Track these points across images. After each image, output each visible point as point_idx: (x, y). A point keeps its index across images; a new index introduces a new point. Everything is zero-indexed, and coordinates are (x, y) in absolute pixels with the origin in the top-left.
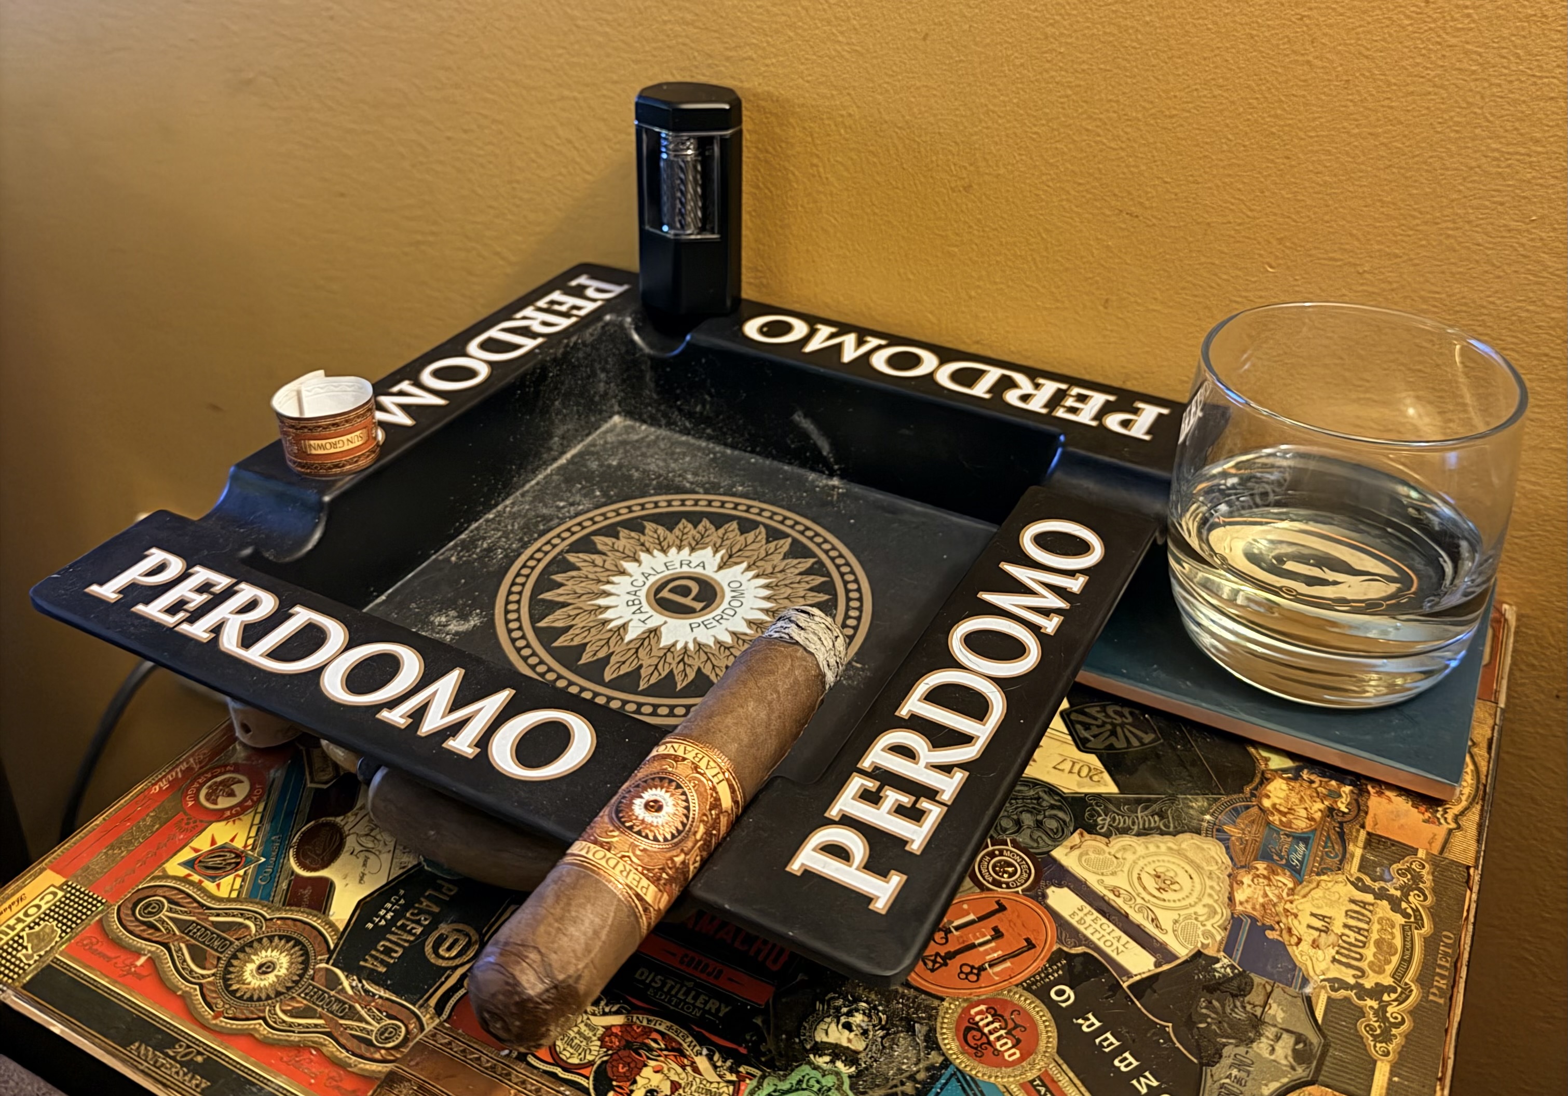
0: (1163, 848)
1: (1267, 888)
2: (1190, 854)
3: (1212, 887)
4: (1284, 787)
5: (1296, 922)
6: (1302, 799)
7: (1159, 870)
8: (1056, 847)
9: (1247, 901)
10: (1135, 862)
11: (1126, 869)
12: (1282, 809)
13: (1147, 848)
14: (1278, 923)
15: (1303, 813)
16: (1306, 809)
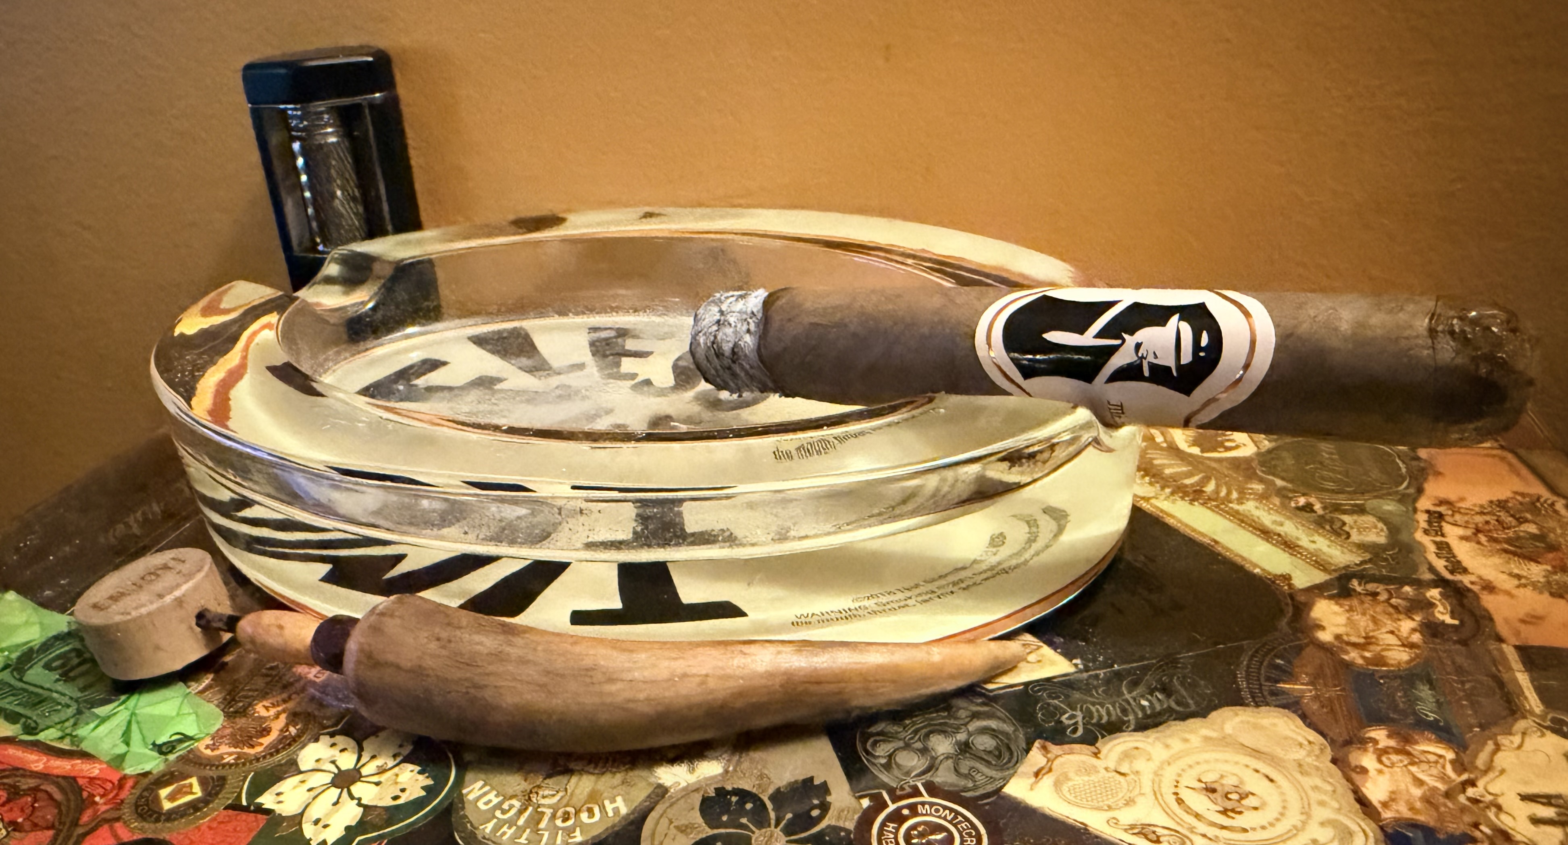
0: (1195, 740)
1: (1413, 769)
2: (1248, 739)
3: (1316, 788)
4: (1336, 608)
5: (1503, 817)
6: (1375, 620)
7: (1209, 778)
8: (1006, 780)
9: (1393, 800)
10: (1156, 774)
11: (1147, 788)
12: (1354, 639)
13: (1167, 746)
14: (1476, 825)
15: (1392, 640)
16: (1392, 632)
